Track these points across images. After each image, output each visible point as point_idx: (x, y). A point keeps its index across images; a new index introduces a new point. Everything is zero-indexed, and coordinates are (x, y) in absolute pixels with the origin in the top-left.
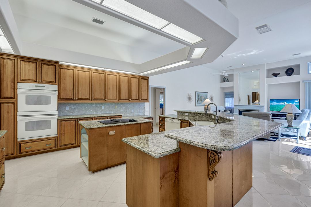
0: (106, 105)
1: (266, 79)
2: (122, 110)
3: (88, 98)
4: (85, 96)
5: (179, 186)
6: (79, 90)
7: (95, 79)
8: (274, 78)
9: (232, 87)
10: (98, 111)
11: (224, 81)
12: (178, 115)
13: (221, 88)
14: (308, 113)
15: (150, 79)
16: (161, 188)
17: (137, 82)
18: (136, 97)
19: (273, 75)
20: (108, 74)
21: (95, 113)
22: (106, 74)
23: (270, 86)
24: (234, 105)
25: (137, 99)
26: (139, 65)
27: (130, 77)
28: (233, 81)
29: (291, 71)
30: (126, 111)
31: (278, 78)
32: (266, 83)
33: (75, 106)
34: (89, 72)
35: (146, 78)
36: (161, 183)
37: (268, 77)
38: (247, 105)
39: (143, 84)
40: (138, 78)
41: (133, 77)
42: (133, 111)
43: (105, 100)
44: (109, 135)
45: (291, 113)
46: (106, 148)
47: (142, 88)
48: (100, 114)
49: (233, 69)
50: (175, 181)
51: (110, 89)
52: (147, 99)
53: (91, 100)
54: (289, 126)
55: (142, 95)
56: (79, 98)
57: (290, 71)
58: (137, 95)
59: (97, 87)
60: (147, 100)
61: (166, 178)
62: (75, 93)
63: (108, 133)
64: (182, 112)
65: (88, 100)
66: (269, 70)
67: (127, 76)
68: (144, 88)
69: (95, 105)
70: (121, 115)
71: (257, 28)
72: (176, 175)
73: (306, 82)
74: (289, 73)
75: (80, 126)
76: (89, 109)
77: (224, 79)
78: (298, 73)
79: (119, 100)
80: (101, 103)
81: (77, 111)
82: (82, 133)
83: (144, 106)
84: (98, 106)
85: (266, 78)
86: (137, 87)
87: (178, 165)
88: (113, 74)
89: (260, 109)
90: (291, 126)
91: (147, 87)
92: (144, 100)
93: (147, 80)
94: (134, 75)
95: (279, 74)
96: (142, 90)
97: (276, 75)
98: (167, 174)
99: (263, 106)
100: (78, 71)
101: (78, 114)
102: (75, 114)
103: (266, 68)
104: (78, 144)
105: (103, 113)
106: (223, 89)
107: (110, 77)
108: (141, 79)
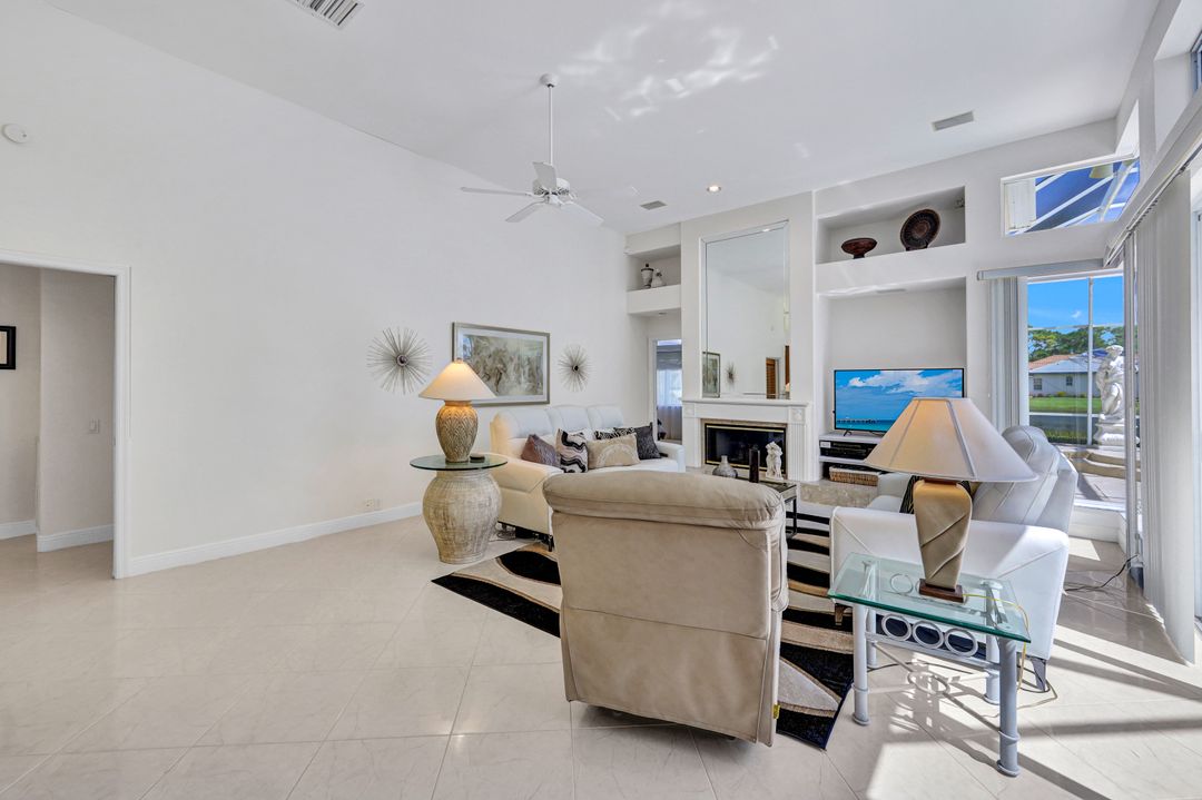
1: (814, 266)
9: (676, 314)
11: (648, 285)
13: (633, 316)
14: (1054, 468)
19: (846, 247)
23: (836, 305)
28: (679, 282)
29: (927, 227)
31: (869, 260)
32: (818, 290)
37: (825, 260)
49: (679, 224)
57: (921, 228)
66: (830, 229)
73: (996, 280)
74: (918, 235)
78: (959, 236)
85: (817, 263)
89: (790, 421)
95: (871, 244)
97: (858, 249)
103: (818, 214)
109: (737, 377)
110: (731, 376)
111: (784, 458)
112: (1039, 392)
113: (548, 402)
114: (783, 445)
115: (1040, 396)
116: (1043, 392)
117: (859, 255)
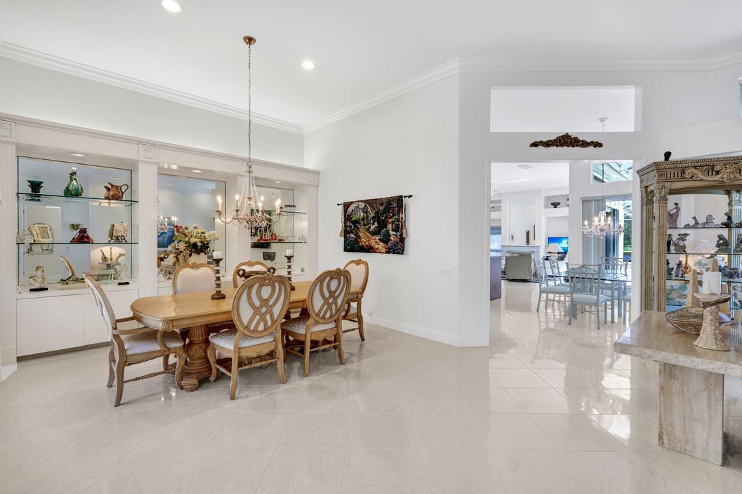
1: (543, 209)
8: (553, 210)
9: (500, 220)
19: (552, 204)
23: (549, 219)
24: (502, 246)
28: (501, 211)
31: (559, 209)
32: (544, 216)
37: (546, 207)
38: (525, 245)
49: (501, 194)
66: (547, 198)
95: (559, 204)
97: (555, 205)
99: (539, 247)
103: (544, 195)
109: (515, 237)
117: (555, 207)
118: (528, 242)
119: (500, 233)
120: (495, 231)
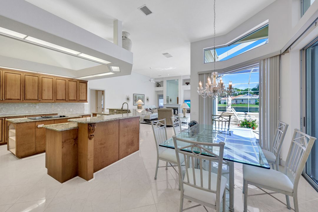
0: (41, 105)
2: (59, 109)
3: (19, 98)
4: (15, 97)
5: (78, 148)
6: (7, 91)
7: (27, 81)
8: (186, 86)
9: (163, 91)
10: (31, 111)
11: (158, 87)
12: (109, 111)
13: (155, 91)
15: (88, 83)
16: (62, 148)
17: (75, 85)
18: (74, 98)
19: (186, 83)
20: (42, 77)
21: (27, 112)
22: (41, 77)
23: (185, 91)
24: (164, 104)
25: (75, 99)
26: (77, 71)
27: (67, 80)
28: (163, 86)
30: (64, 110)
31: (189, 85)
32: (182, 89)
33: (2, 106)
34: (20, 74)
35: (85, 82)
36: (63, 145)
37: (183, 85)
39: (81, 87)
40: (76, 82)
41: (71, 81)
42: (71, 110)
43: (39, 99)
44: (38, 128)
45: (185, 109)
46: (34, 138)
47: (80, 90)
48: (33, 113)
50: (74, 145)
51: (44, 90)
52: (85, 99)
53: (22, 100)
54: (184, 117)
55: (80, 96)
56: (7, 98)
58: (75, 96)
59: (29, 89)
60: (86, 101)
61: (67, 142)
62: (2, 94)
63: (36, 126)
64: (112, 110)
65: (19, 101)
66: (184, 80)
67: (64, 79)
68: (83, 90)
69: (27, 105)
70: (57, 113)
71: (164, 54)
72: (75, 141)
75: (8, 123)
76: (20, 109)
77: (158, 85)
79: (55, 101)
80: (35, 103)
81: (4, 110)
82: (9, 128)
83: (83, 106)
84: (31, 106)
86: (75, 89)
87: (77, 136)
88: (48, 77)
89: (178, 108)
90: (185, 117)
91: (85, 90)
92: (82, 100)
93: (85, 84)
94: (72, 79)
95: (189, 83)
96: (80, 92)
97: (187, 84)
98: (68, 140)
99: (180, 105)
100: (6, 73)
101: (6, 114)
102: (2, 114)
103: (182, 78)
104: (6, 141)
105: (37, 112)
106: (157, 92)
107: (45, 80)
108: (80, 82)
110: (171, 100)
111: (178, 112)
112: (236, 103)
113: (144, 105)
114: (177, 110)
115: (237, 104)
116: (237, 103)
117: (187, 85)
118: (178, 103)
119: (163, 98)
120: (161, 97)
